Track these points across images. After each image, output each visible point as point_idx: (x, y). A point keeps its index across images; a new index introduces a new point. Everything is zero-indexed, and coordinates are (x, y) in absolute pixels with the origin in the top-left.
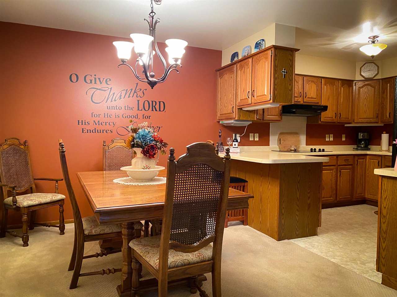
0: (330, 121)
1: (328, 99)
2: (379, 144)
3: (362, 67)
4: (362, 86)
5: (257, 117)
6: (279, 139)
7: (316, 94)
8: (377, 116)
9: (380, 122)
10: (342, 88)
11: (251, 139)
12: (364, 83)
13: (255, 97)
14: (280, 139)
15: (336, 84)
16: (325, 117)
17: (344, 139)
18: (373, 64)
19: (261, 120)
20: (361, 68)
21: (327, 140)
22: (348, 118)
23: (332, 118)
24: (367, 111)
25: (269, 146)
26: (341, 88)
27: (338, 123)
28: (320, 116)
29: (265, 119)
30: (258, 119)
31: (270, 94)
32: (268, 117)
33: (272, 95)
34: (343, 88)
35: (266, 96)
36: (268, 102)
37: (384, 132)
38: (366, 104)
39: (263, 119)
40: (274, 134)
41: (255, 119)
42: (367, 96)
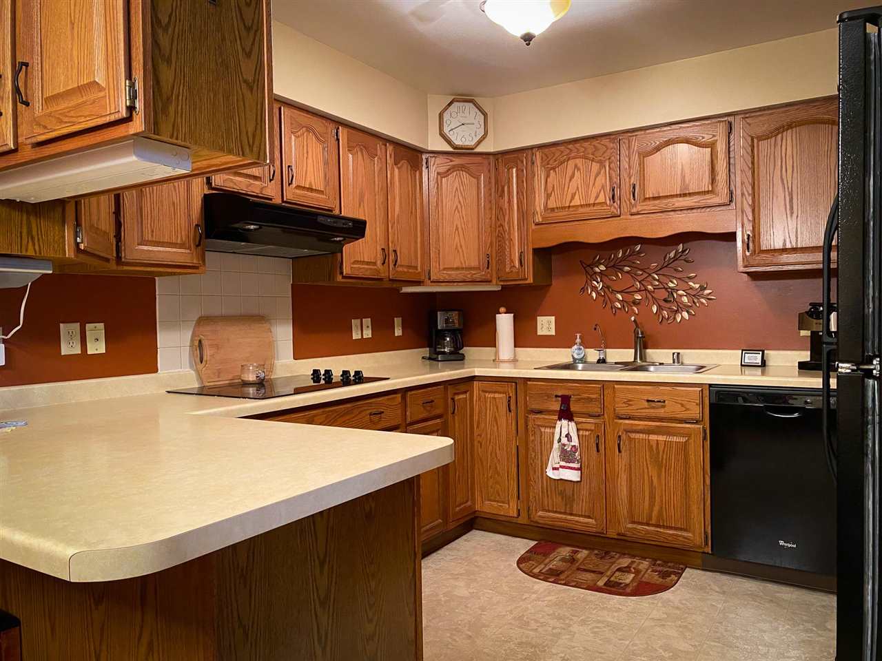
0: (368, 274)
1: (361, 201)
2: (492, 342)
3: (446, 109)
4: (448, 171)
5: (77, 244)
6: (197, 343)
7: (322, 175)
8: (488, 261)
9: (494, 282)
10: (396, 171)
11: (69, 348)
12: (451, 161)
13: (37, 105)
14: (200, 341)
15: (379, 153)
16: (356, 262)
17: (398, 332)
18: (471, 104)
19: (107, 260)
20: (441, 116)
21: (356, 336)
22: (416, 268)
23: (375, 264)
24: (461, 246)
25: (156, 371)
26: (393, 168)
27: (390, 280)
28: (339, 255)
29: (127, 255)
30: (84, 252)
31: (129, 76)
32: (140, 251)
33: (139, 86)
34: (399, 168)
35: (102, 94)
36: (120, 131)
37: (502, 309)
38: (459, 226)
39: (118, 258)
40: (175, 323)
41: (69, 253)
42: (460, 202)
